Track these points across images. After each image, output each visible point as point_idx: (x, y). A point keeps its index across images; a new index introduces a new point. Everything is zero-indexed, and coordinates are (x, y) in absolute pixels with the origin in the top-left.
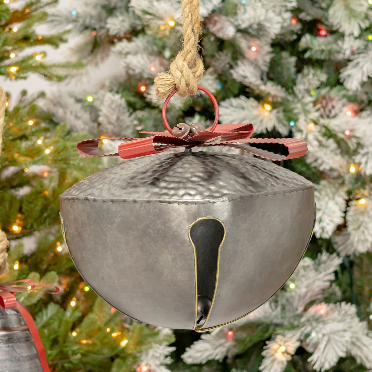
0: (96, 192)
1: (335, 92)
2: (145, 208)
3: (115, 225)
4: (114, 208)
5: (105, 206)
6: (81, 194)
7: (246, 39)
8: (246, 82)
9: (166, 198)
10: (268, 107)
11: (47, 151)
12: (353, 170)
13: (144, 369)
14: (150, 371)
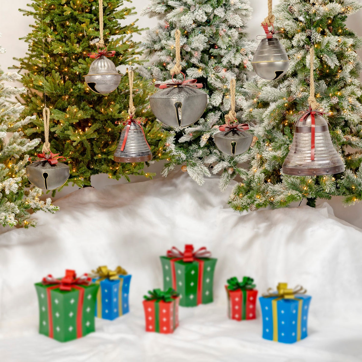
1: (220, 65)
2: (165, 100)
4: (159, 100)
7: (194, 51)
8: (194, 63)
9: (169, 97)
10: (201, 70)
11: (141, 85)
12: (225, 87)
13: (168, 144)
14: (169, 145)
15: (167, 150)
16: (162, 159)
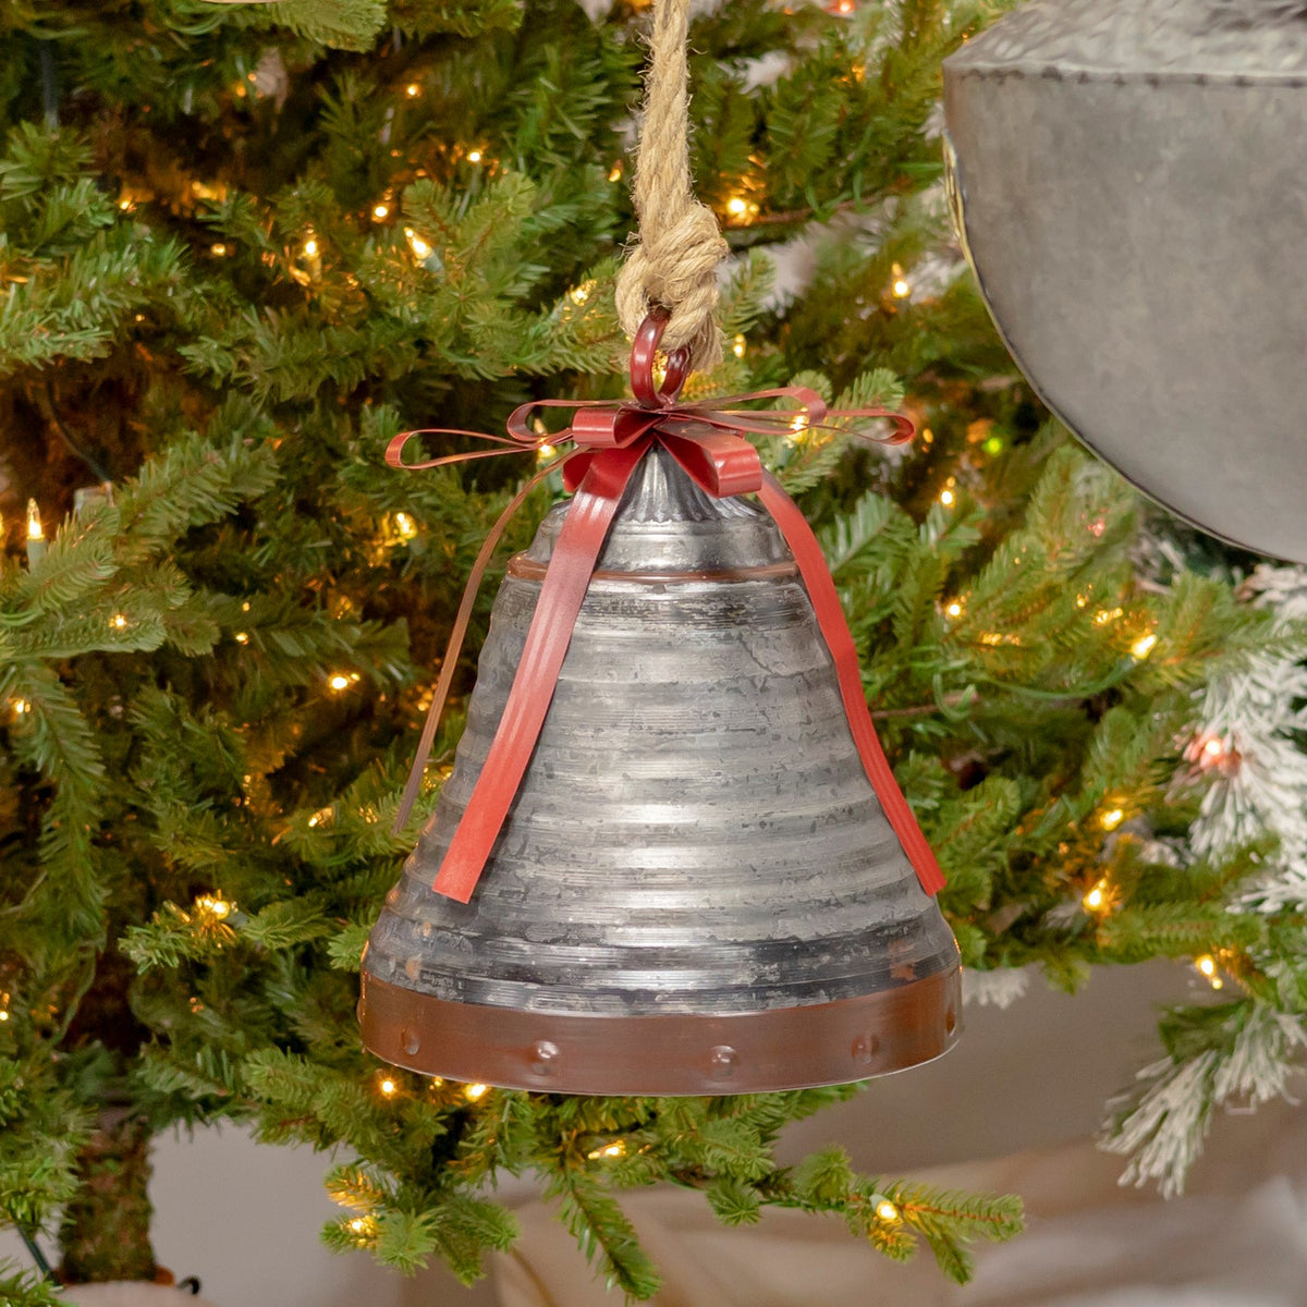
0: (1090, 48)
2: (1280, 108)
3: (1161, 175)
4: (1157, 105)
5: (1124, 100)
6: (1030, 54)
13: (1214, 749)
14: (1234, 757)
15: (1209, 821)
16: (1130, 954)
